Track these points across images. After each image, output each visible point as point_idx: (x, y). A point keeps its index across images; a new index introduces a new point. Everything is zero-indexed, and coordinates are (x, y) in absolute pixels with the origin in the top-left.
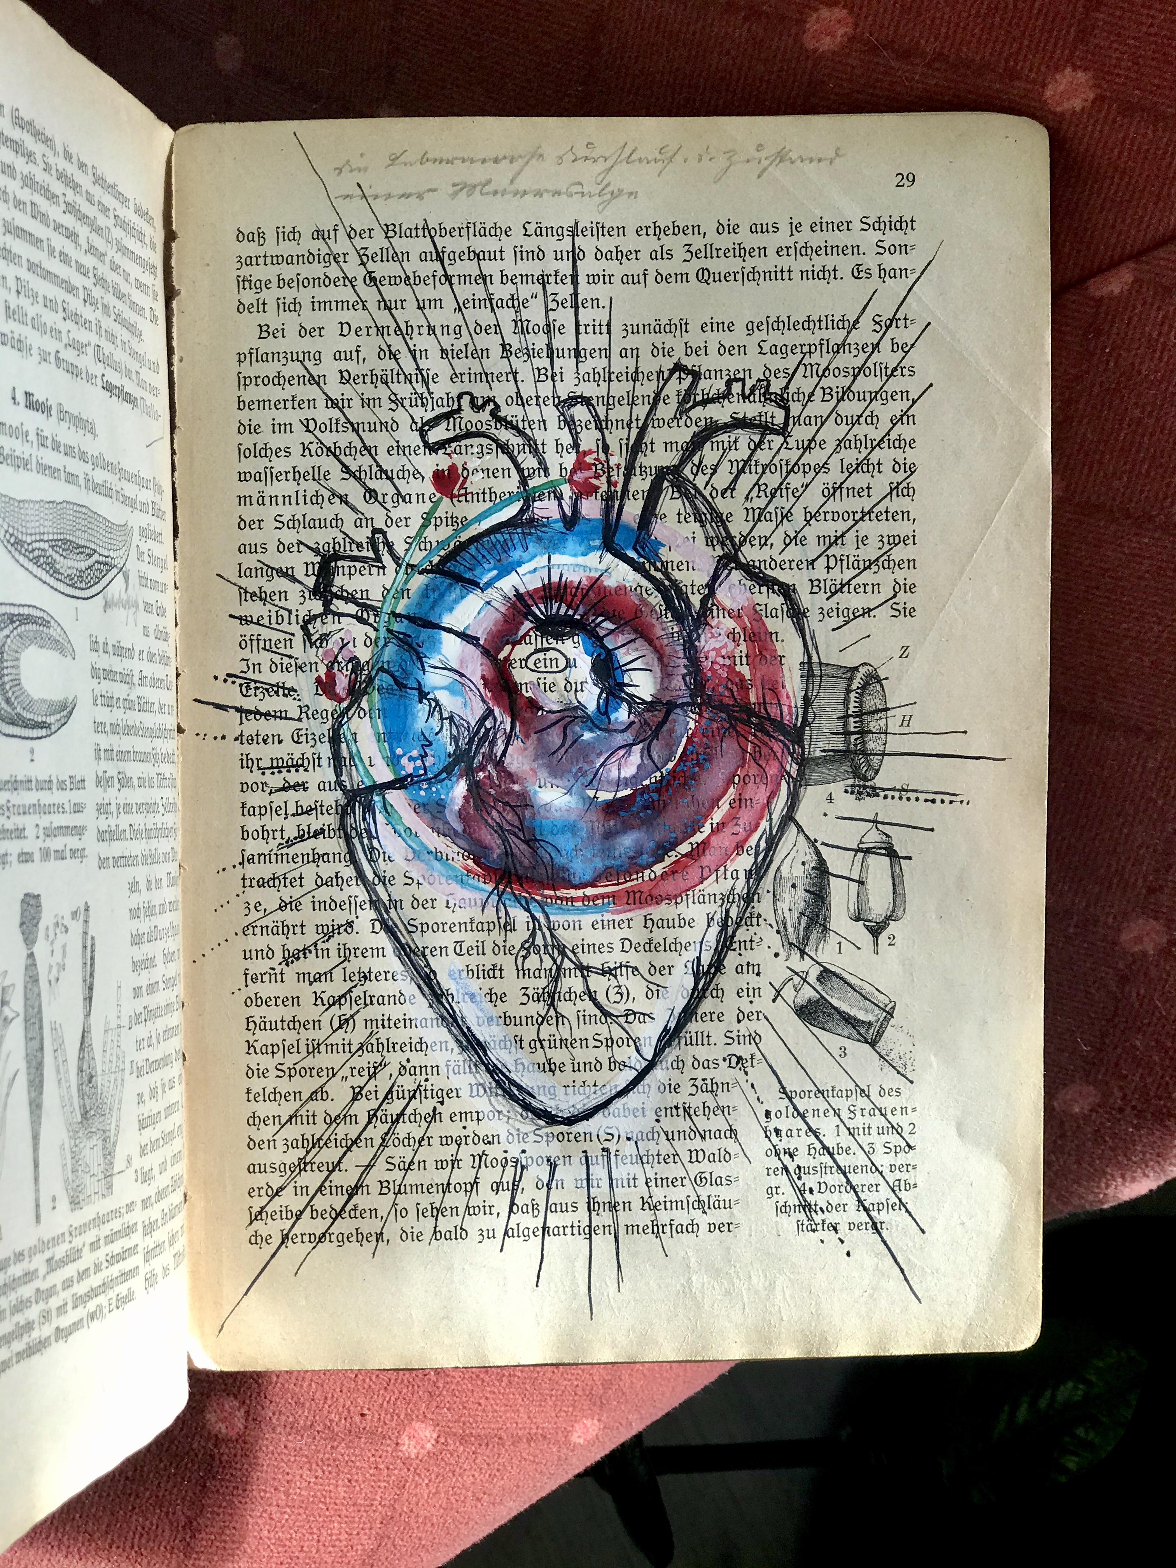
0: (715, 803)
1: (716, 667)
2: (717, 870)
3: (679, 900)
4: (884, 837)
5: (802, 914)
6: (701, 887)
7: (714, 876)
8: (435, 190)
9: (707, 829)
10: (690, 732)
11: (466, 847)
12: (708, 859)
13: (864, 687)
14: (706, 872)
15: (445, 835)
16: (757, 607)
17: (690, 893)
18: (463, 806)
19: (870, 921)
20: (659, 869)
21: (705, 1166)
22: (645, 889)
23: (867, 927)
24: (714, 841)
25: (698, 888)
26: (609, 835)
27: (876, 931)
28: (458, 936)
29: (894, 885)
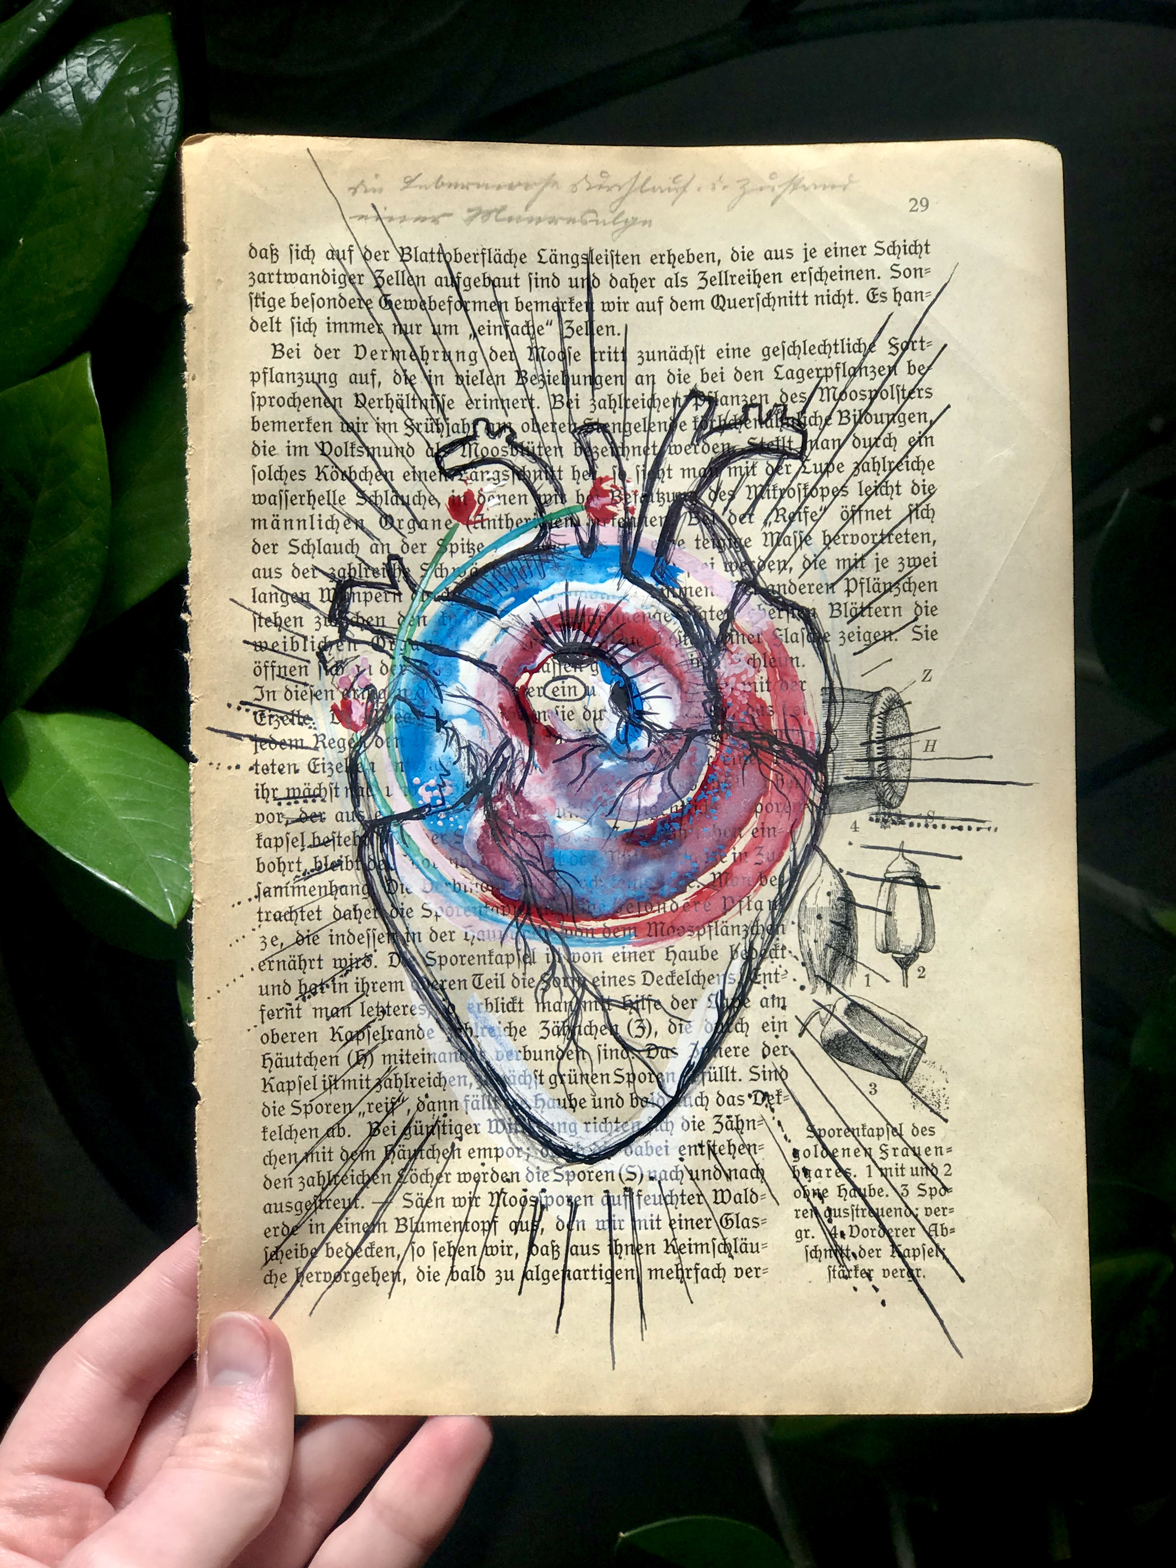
0: (737, 831)
1: (737, 693)
2: (740, 901)
3: (701, 932)
4: (911, 866)
5: (828, 946)
6: (724, 918)
7: (737, 907)
8: (450, 215)
9: (729, 859)
10: (711, 760)
11: (485, 878)
12: (729, 890)
13: (887, 712)
14: (729, 903)
15: (463, 867)
16: (778, 633)
17: (713, 924)
18: (481, 836)
19: (898, 953)
20: (681, 900)
21: (731, 1207)
22: (668, 921)
23: (895, 959)
24: (738, 871)
25: (721, 920)
26: (629, 865)
27: (905, 963)
28: (477, 969)
29: (922, 915)
